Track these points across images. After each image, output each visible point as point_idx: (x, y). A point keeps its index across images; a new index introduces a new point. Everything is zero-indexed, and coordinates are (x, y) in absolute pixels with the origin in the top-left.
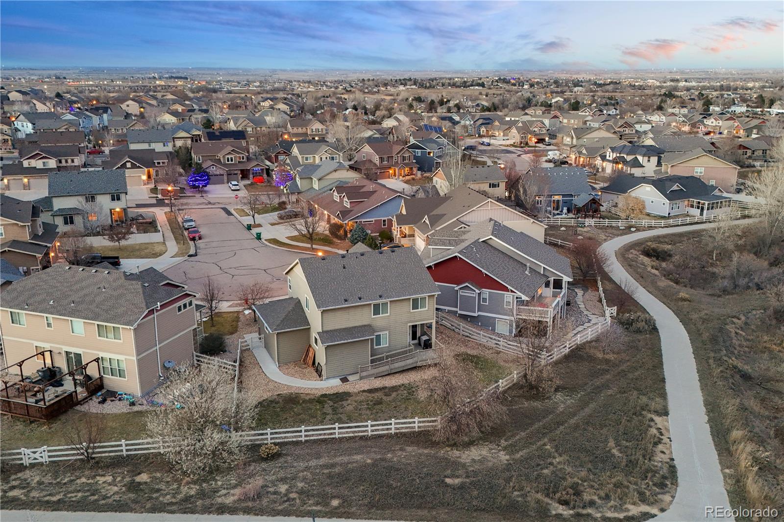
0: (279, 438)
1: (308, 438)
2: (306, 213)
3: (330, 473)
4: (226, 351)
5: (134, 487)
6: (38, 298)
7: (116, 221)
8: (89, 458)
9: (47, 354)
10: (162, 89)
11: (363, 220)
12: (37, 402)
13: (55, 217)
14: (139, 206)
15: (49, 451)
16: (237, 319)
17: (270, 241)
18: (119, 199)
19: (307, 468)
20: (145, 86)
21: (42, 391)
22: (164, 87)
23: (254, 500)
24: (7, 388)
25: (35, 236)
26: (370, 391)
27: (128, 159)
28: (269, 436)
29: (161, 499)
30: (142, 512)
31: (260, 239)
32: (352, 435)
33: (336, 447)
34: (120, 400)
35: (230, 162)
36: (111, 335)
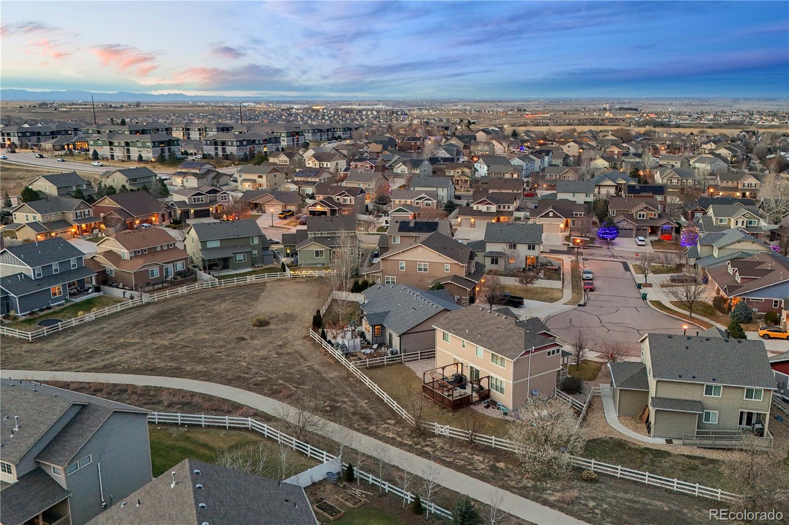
0: (601, 469)
1: (623, 476)
2: (700, 279)
3: (631, 506)
4: (581, 393)
5: (494, 468)
6: (460, 327)
7: (529, 265)
8: (472, 442)
9: (460, 365)
10: (609, 122)
11: (751, 298)
12: (449, 396)
13: (486, 258)
14: (553, 252)
15: (450, 430)
16: (599, 369)
17: (653, 302)
18: (533, 249)
19: (615, 497)
20: (593, 119)
21: (453, 389)
22: (611, 120)
23: (568, 504)
24: (433, 382)
25: (469, 274)
26: (689, 457)
27: (551, 210)
28: (592, 465)
29: (509, 482)
30: (495, 486)
31: (646, 299)
32: (660, 485)
33: (643, 489)
34: (498, 409)
35: (641, 218)
36: (499, 362)
